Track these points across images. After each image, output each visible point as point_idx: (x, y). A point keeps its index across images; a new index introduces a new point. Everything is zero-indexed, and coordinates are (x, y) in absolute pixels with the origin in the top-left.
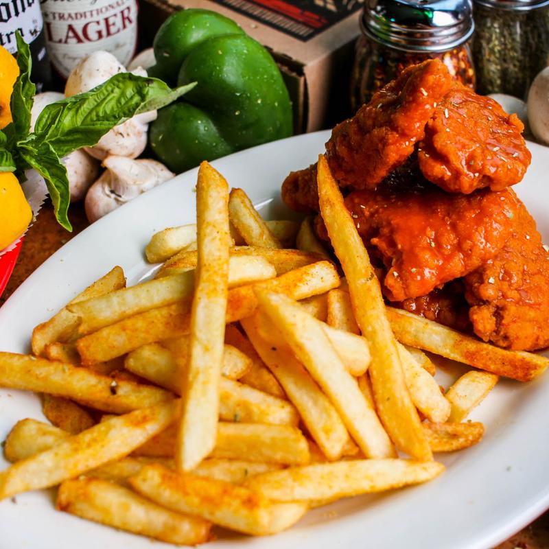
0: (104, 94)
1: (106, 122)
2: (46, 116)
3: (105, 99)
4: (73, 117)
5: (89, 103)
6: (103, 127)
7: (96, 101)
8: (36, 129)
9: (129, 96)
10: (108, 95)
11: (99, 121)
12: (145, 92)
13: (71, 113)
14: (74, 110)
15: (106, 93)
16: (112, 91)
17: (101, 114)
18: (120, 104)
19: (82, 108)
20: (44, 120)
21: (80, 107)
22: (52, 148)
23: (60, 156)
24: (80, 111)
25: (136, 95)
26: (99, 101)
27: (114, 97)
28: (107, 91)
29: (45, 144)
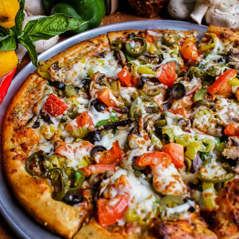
0: (53, 20)
1: (53, 32)
2: (29, 24)
3: (53, 21)
4: (40, 26)
5: (47, 22)
6: (52, 34)
7: (50, 22)
8: (25, 29)
9: (62, 22)
10: (54, 20)
11: (50, 31)
12: (69, 22)
13: (39, 25)
14: (41, 24)
15: (54, 19)
16: (56, 19)
17: (51, 28)
18: (59, 24)
19: (44, 23)
20: (28, 26)
21: (43, 23)
22: (30, 37)
23: (34, 41)
24: (43, 24)
25: (65, 22)
26: (51, 22)
27: (57, 21)
28: (54, 18)
29: (28, 36)
